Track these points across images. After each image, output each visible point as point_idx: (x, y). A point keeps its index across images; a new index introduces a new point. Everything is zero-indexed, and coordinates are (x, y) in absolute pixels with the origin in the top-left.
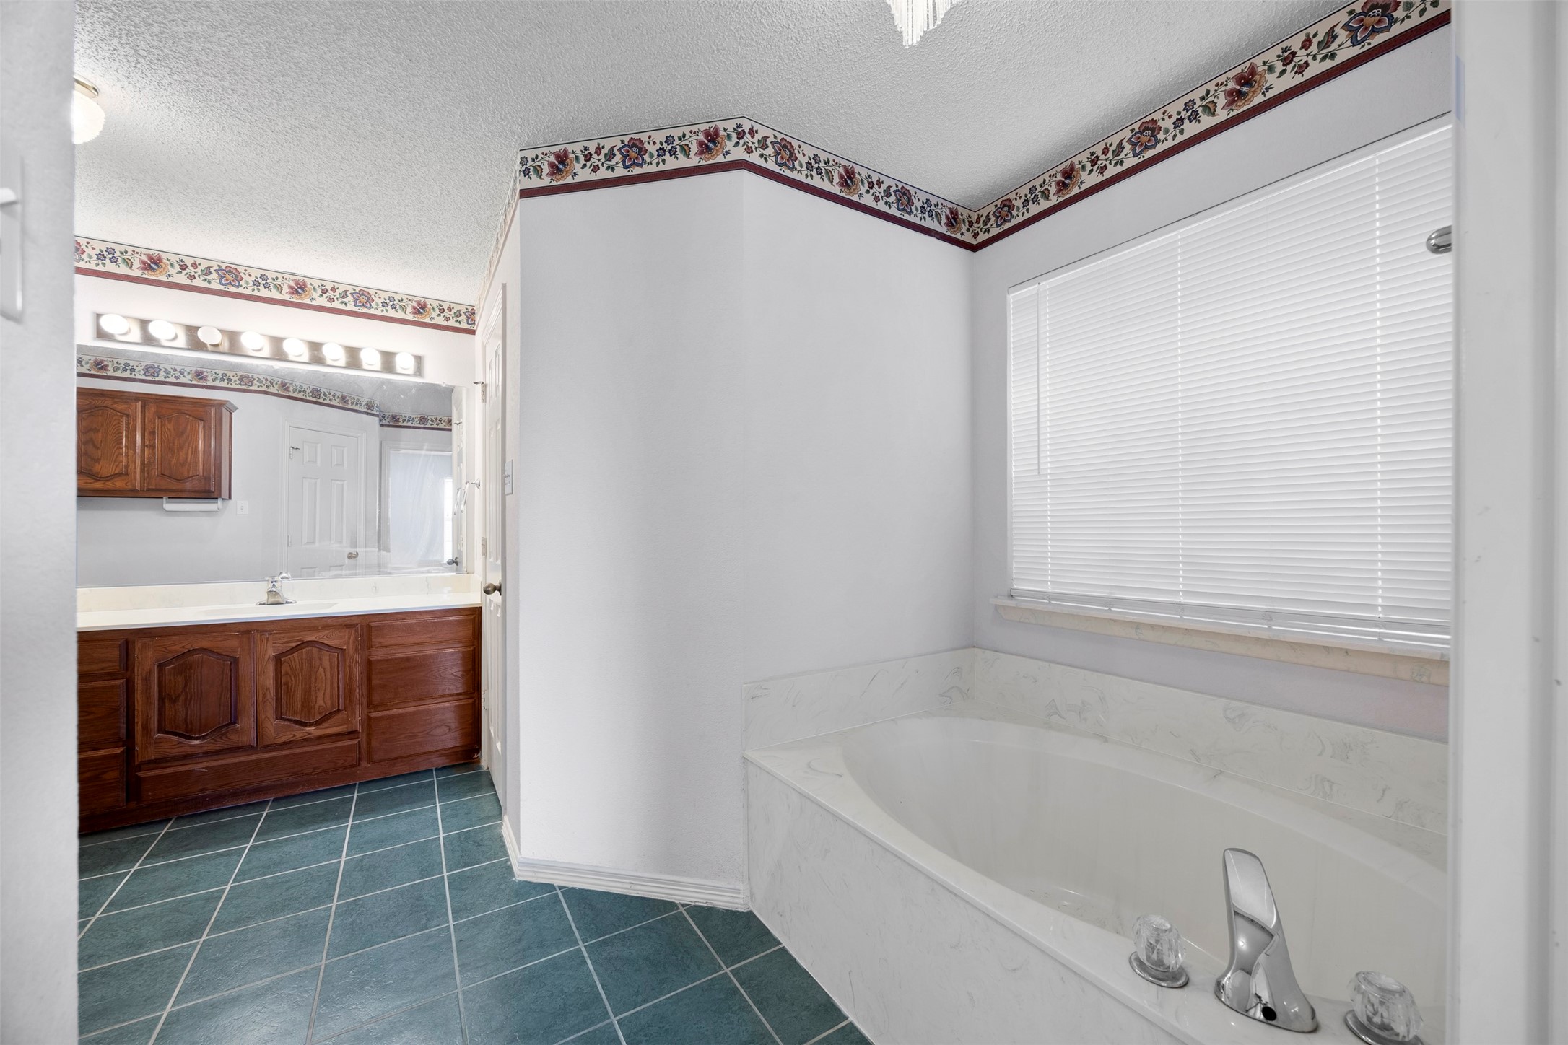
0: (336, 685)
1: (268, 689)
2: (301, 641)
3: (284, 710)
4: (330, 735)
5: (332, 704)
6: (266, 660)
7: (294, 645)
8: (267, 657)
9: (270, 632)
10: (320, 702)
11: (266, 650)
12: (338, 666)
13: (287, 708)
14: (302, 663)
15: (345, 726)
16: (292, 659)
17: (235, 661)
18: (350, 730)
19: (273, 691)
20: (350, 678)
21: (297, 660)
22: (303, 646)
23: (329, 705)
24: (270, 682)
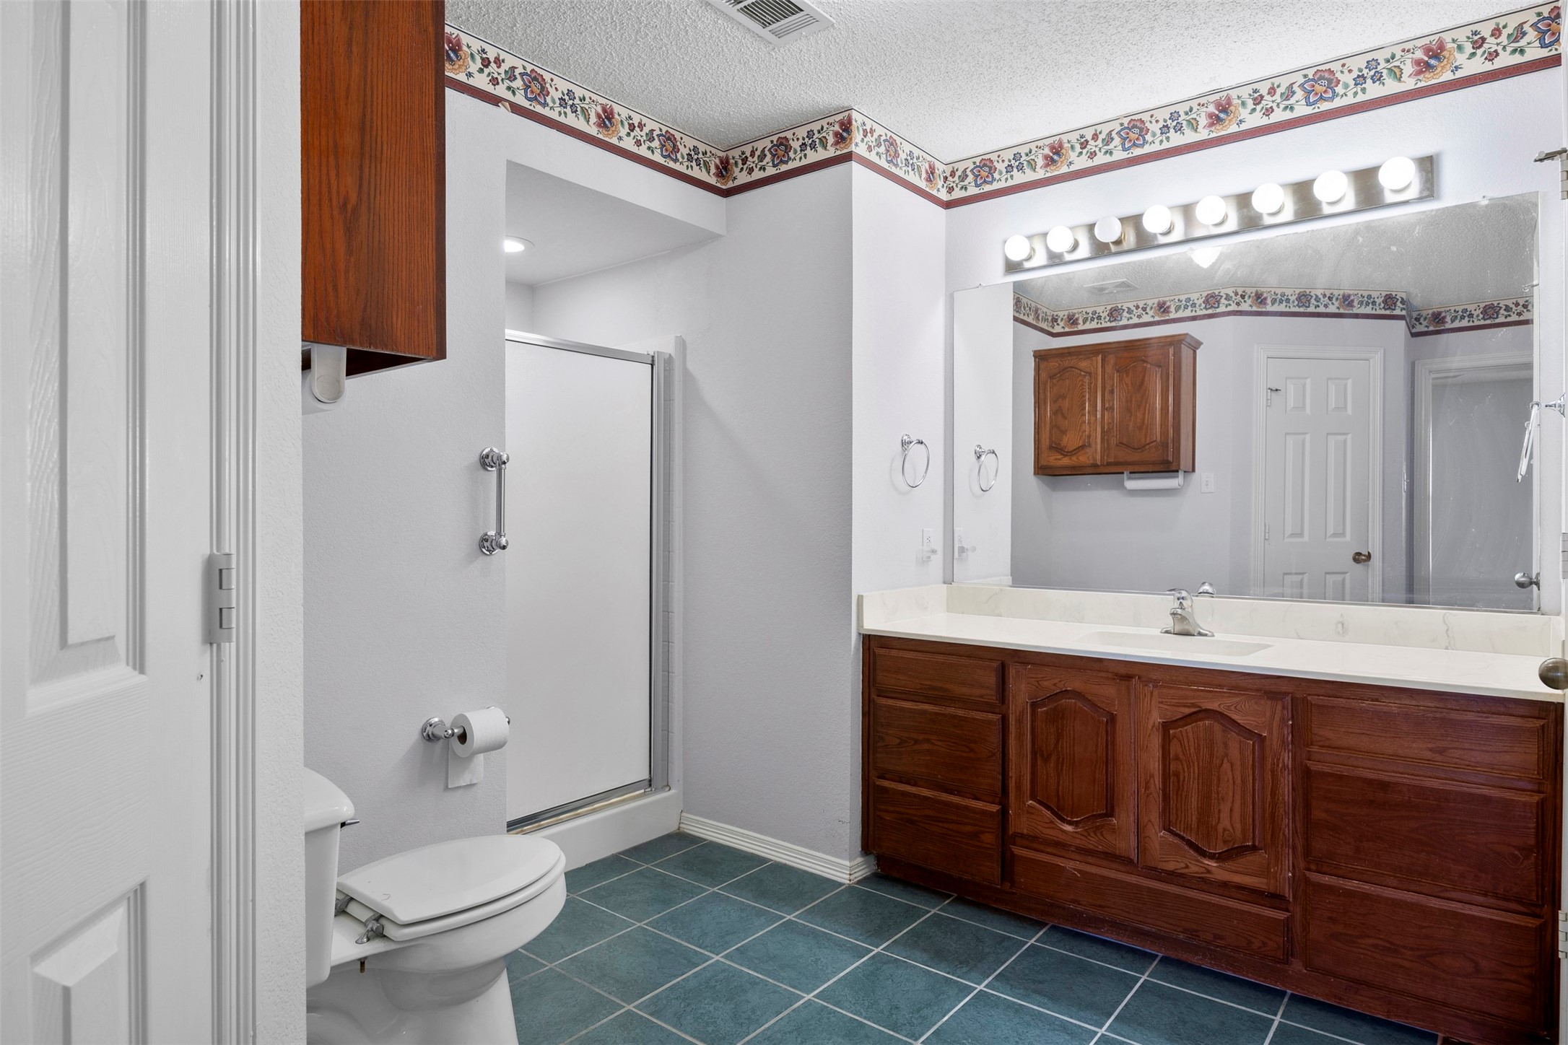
0: (1250, 800)
1: (1152, 776)
2: (1200, 707)
3: (1173, 818)
4: (1240, 888)
5: (1244, 831)
6: (1150, 727)
7: (1188, 711)
8: (1151, 723)
9: (1156, 683)
10: (1225, 822)
11: (1150, 711)
12: (1253, 766)
13: (1177, 815)
14: (1199, 745)
15: (1265, 881)
16: (1184, 734)
17: (1112, 719)
18: (1272, 890)
19: (1157, 781)
20: (1273, 794)
21: (1191, 739)
22: (1200, 715)
23: (1238, 833)
24: (1155, 766)
